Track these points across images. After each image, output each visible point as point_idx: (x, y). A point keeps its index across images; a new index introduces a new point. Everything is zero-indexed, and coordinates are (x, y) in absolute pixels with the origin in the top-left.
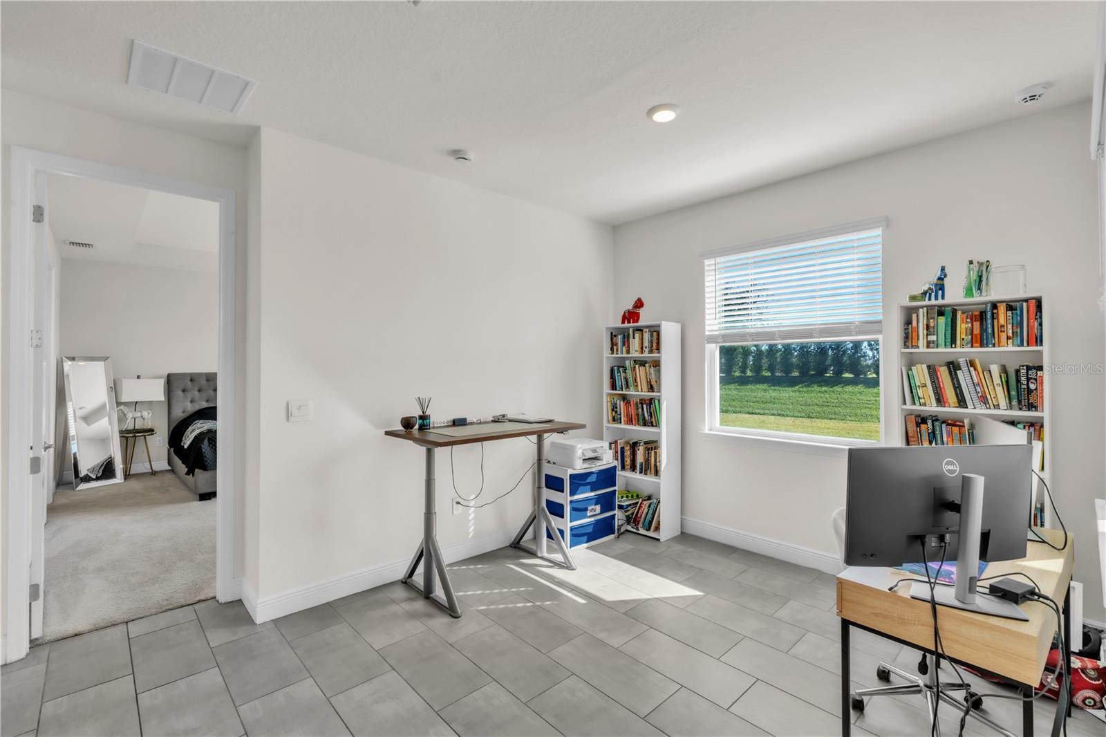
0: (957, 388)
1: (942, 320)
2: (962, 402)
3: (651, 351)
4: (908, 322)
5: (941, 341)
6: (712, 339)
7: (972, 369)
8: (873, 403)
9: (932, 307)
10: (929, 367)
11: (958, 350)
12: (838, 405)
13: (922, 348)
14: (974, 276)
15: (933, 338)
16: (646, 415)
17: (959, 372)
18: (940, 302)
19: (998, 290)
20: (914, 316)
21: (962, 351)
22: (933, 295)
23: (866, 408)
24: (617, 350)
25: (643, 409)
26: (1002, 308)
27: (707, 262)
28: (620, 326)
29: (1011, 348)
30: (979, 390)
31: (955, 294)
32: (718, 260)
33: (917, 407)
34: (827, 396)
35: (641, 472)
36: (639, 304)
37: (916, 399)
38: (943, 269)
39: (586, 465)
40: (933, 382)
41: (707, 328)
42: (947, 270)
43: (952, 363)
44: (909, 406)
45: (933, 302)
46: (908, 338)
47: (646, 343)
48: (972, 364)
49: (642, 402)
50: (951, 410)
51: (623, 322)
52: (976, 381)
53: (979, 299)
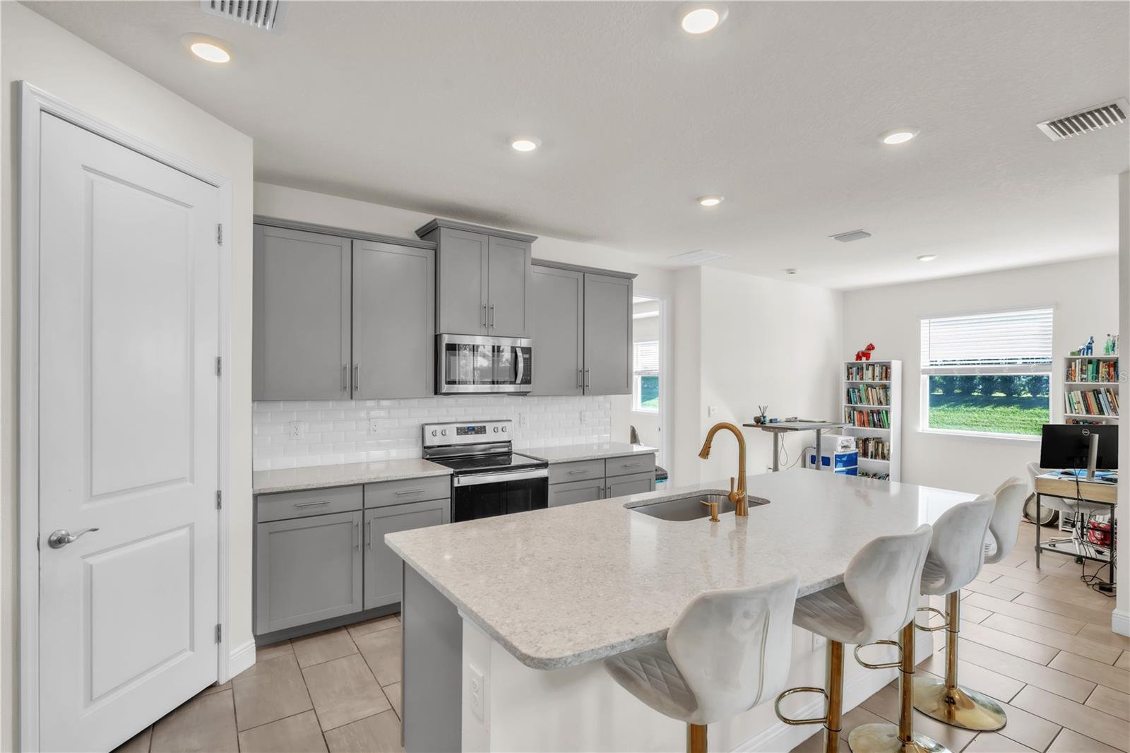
0: (1099, 404)
1: (1090, 366)
2: (1101, 411)
3: (881, 379)
4: (1070, 366)
5: (1090, 378)
6: (924, 372)
7: (1108, 394)
8: (1028, 424)
9: (1085, 359)
10: (1082, 392)
11: (1100, 383)
12: (988, 424)
13: (1078, 382)
14: (1110, 344)
15: (1085, 376)
16: (876, 420)
17: (1100, 396)
18: (1089, 356)
20: (1073, 364)
21: (1102, 384)
22: (1085, 352)
23: (1020, 427)
24: (852, 378)
25: (873, 417)
27: (922, 321)
28: (855, 361)
30: (1111, 405)
31: (1098, 354)
32: (932, 321)
33: (1074, 415)
34: (976, 415)
35: (872, 458)
36: (871, 347)
37: (1073, 410)
38: (1092, 338)
39: (843, 450)
40: (1084, 401)
41: (922, 364)
42: (1094, 339)
43: (1096, 390)
44: (1069, 414)
45: (1085, 356)
46: (1069, 376)
47: (877, 373)
48: (1108, 391)
49: (872, 412)
50: (1095, 416)
51: (857, 360)
52: (1110, 400)
53: (1112, 355)
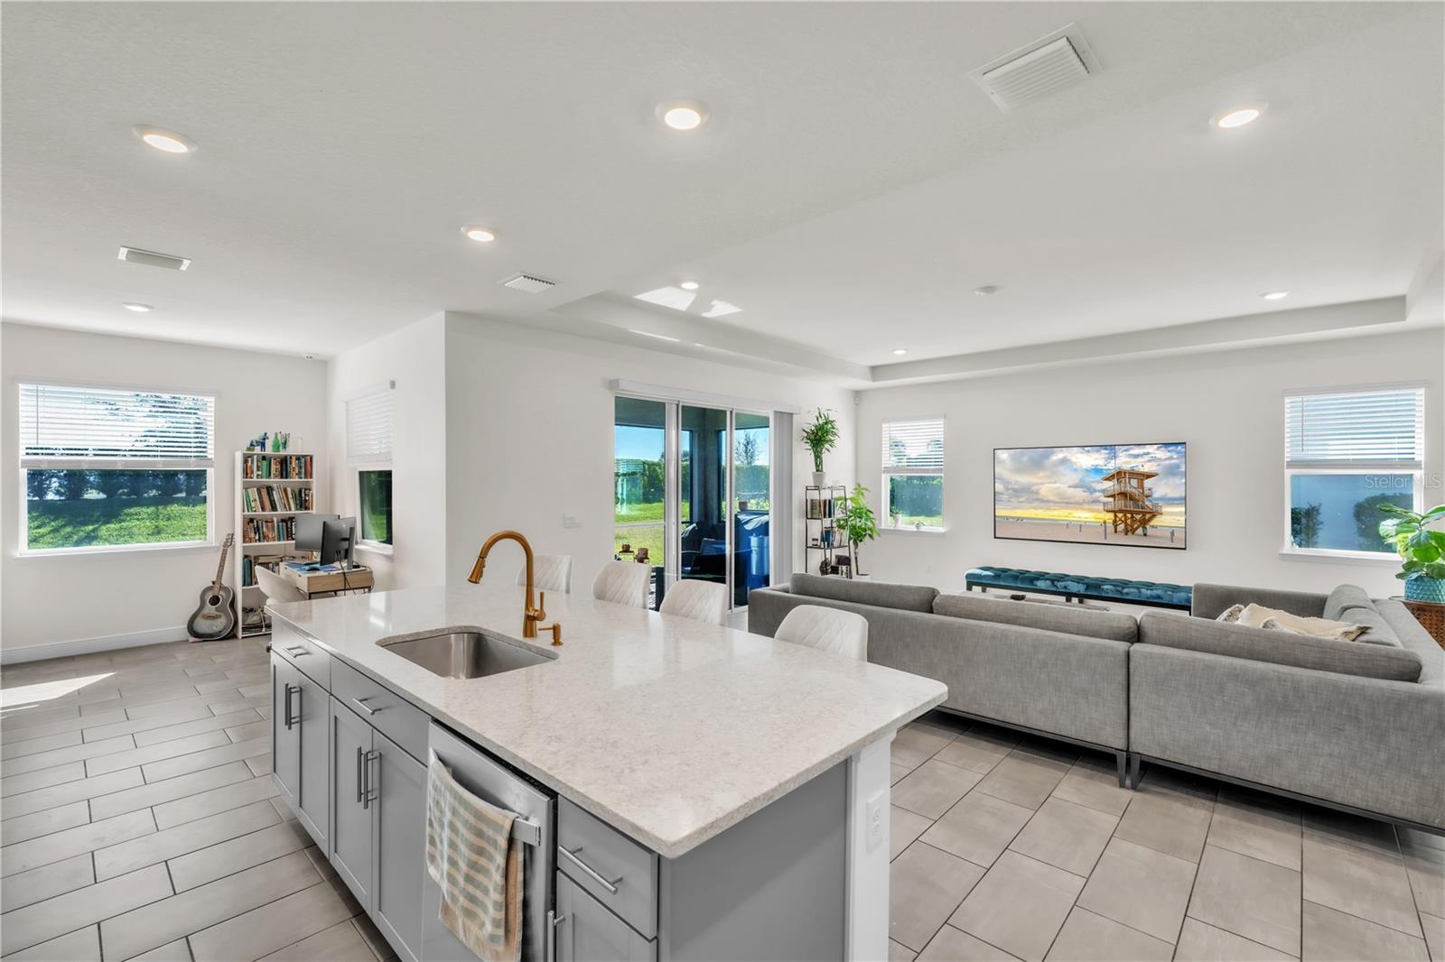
0: (271, 500)
1: (265, 463)
4: (247, 463)
5: (264, 475)
7: (279, 490)
10: (257, 489)
11: (272, 480)
13: (254, 479)
14: (282, 441)
15: (260, 473)
17: (273, 493)
18: (263, 452)
19: (292, 450)
20: (250, 459)
21: (275, 480)
22: (260, 448)
26: (294, 458)
27: (22, 386)
29: (298, 480)
30: (283, 501)
31: (269, 451)
32: (40, 388)
33: (250, 513)
37: (250, 507)
38: (266, 434)
40: (259, 498)
43: (269, 487)
44: (246, 513)
45: (260, 452)
46: (246, 473)
48: (279, 487)
50: (269, 513)
53: (282, 453)
